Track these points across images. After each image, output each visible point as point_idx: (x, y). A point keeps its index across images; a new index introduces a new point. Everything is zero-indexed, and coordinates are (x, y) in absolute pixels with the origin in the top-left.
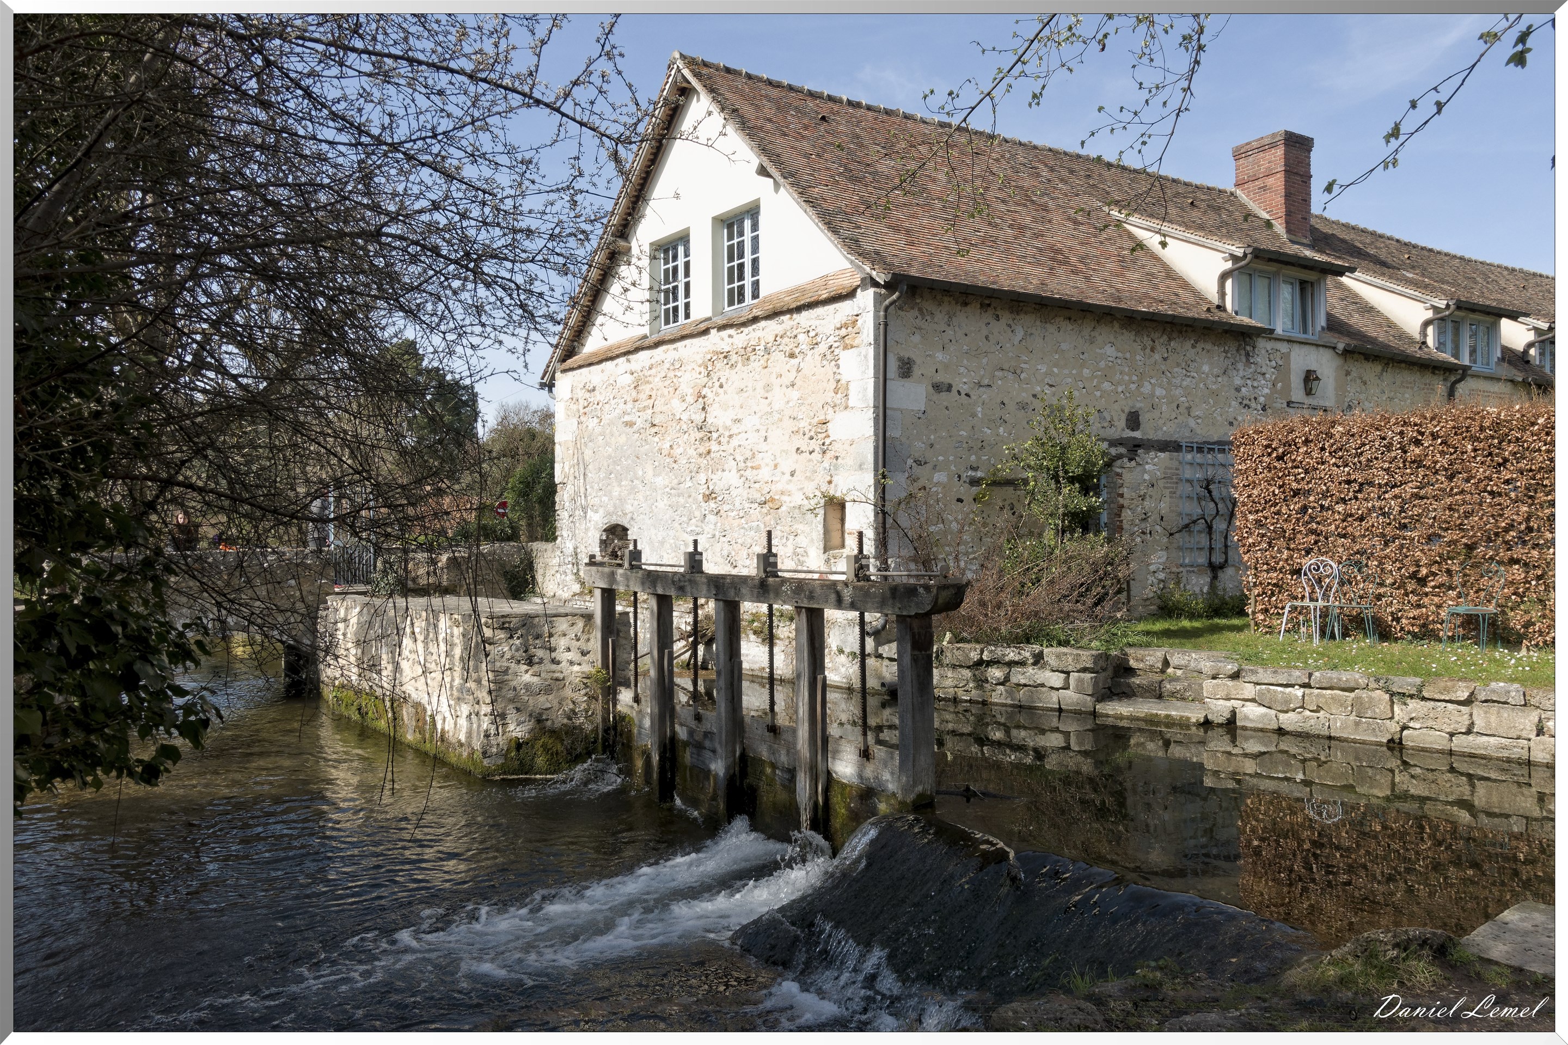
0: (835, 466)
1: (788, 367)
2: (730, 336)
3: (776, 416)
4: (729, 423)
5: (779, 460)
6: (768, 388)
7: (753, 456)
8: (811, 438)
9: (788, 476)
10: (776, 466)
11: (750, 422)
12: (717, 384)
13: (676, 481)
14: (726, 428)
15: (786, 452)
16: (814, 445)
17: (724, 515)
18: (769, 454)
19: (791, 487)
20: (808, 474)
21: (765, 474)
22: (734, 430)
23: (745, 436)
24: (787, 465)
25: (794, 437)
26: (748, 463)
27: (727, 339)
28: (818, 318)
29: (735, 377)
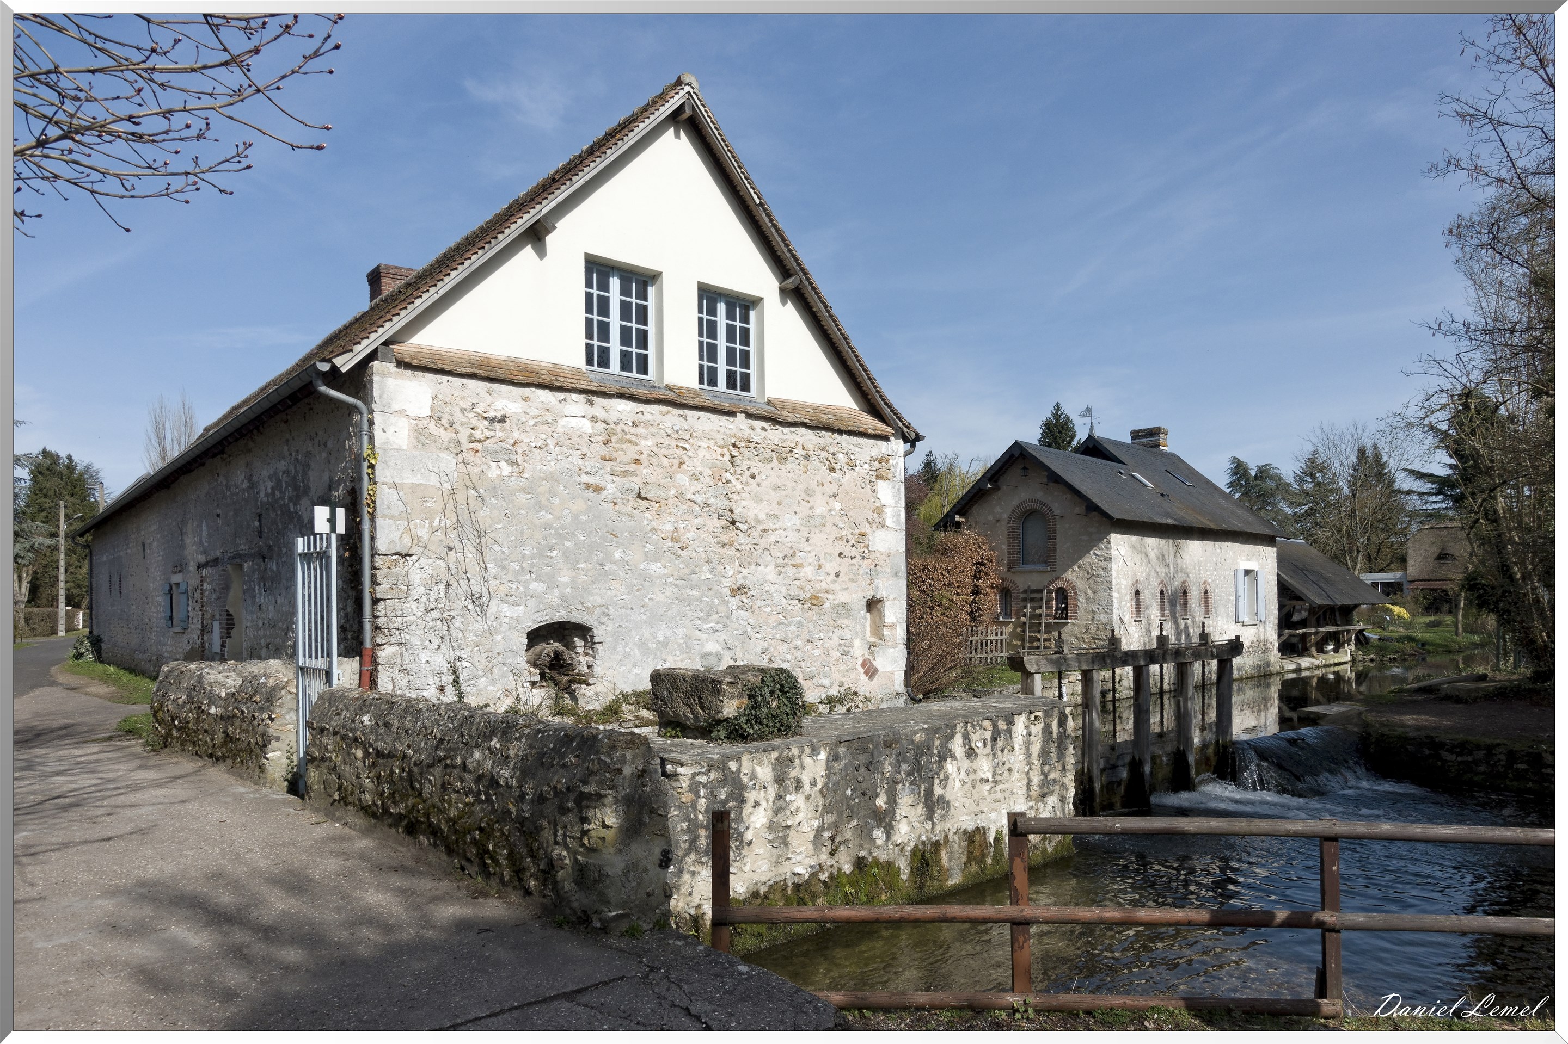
0: (876, 571)
1: (829, 479)
2: (763, 429)
3: (818, 521)
4: (762, 516)
5: (822, 561)
6: (809, 493)
7: (793, 555)
8: (853, 546)
9: (832, 577)
10: (820, 567)
11: (790, 521)
12: (747, 474)
13: (687, 571)
14: (759, 521)
15: (830, 555)
16: (854, 552)
17: (757, 610)
18: (813, 554)
19: (836, 587)
20: (851, 576)
21: (808, 571)
22: (770, 525)
23: (785, 533)
24: (831, 566)
25: (837, 543)
26: (790, 558)
27: (759, 430)
28: (858, 446)
29: (770, 473)
